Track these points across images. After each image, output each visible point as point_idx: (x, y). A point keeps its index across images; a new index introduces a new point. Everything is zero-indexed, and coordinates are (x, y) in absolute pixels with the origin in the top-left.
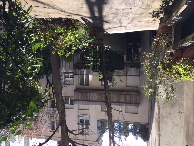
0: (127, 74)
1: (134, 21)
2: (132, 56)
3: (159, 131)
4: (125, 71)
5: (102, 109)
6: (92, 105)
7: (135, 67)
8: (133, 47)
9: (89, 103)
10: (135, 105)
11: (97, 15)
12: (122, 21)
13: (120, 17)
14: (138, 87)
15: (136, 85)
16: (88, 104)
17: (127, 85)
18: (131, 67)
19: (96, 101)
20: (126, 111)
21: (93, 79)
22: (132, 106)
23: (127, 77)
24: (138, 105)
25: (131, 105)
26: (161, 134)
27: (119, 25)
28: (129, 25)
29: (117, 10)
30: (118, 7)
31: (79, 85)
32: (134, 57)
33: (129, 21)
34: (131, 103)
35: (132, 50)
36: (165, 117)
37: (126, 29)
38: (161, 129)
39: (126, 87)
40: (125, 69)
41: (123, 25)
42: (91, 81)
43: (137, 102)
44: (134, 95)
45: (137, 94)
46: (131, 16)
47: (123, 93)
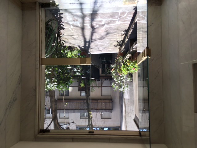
0: (102, 85)
1: (106, 49)
2: (106, 70)
3: (126, 124)
4: (101, 83)
5: (80, 117)
6: (72, 113)
7: (108, 79)
8: (106, 63)
9: (69, 111)
10: (109, 111)
11: (87, 45)
12: (100, 48)
13: (99, 47)
14: (111, 96)
15: (110, 95)
16: (68, 113)
17: (103, 95)
18: (105, 79)
19: (75, 110)
20: (102, 116)
21: (73, 90)
22: (107, 112)
23: (102, 87)
24: (111, 111)
25: (105, 111)
26: (127, 126)
27: (98, 50)
28: (103, 50)
29: (97, 44)
30: (98, 43)
31: (60, 96)
32: (107, 71)
33: (103, 48)
34: (106, 110)
35: (106, 65)
36: (130, 113)
37: (101, 52)
38: (127, 122)
39: (102, 96)
40: (100, 81)
41: (100, 50)
42: (71, 92)
43: (111, 108)
44: (108, 102)
45: (110, 101)
46: (104, 46)
47: (99, 101)
